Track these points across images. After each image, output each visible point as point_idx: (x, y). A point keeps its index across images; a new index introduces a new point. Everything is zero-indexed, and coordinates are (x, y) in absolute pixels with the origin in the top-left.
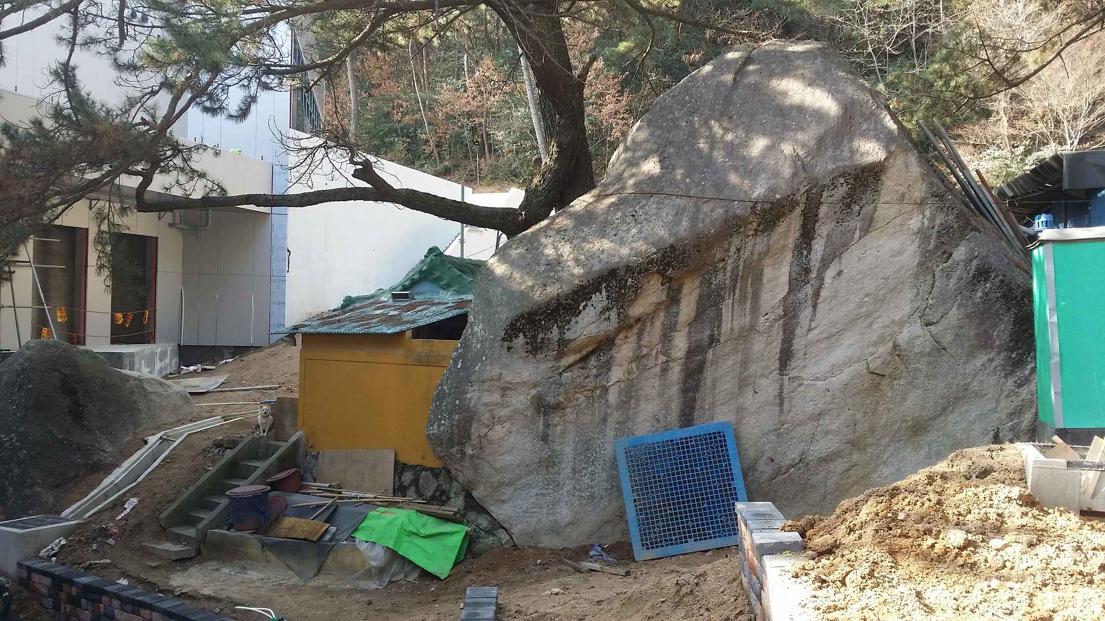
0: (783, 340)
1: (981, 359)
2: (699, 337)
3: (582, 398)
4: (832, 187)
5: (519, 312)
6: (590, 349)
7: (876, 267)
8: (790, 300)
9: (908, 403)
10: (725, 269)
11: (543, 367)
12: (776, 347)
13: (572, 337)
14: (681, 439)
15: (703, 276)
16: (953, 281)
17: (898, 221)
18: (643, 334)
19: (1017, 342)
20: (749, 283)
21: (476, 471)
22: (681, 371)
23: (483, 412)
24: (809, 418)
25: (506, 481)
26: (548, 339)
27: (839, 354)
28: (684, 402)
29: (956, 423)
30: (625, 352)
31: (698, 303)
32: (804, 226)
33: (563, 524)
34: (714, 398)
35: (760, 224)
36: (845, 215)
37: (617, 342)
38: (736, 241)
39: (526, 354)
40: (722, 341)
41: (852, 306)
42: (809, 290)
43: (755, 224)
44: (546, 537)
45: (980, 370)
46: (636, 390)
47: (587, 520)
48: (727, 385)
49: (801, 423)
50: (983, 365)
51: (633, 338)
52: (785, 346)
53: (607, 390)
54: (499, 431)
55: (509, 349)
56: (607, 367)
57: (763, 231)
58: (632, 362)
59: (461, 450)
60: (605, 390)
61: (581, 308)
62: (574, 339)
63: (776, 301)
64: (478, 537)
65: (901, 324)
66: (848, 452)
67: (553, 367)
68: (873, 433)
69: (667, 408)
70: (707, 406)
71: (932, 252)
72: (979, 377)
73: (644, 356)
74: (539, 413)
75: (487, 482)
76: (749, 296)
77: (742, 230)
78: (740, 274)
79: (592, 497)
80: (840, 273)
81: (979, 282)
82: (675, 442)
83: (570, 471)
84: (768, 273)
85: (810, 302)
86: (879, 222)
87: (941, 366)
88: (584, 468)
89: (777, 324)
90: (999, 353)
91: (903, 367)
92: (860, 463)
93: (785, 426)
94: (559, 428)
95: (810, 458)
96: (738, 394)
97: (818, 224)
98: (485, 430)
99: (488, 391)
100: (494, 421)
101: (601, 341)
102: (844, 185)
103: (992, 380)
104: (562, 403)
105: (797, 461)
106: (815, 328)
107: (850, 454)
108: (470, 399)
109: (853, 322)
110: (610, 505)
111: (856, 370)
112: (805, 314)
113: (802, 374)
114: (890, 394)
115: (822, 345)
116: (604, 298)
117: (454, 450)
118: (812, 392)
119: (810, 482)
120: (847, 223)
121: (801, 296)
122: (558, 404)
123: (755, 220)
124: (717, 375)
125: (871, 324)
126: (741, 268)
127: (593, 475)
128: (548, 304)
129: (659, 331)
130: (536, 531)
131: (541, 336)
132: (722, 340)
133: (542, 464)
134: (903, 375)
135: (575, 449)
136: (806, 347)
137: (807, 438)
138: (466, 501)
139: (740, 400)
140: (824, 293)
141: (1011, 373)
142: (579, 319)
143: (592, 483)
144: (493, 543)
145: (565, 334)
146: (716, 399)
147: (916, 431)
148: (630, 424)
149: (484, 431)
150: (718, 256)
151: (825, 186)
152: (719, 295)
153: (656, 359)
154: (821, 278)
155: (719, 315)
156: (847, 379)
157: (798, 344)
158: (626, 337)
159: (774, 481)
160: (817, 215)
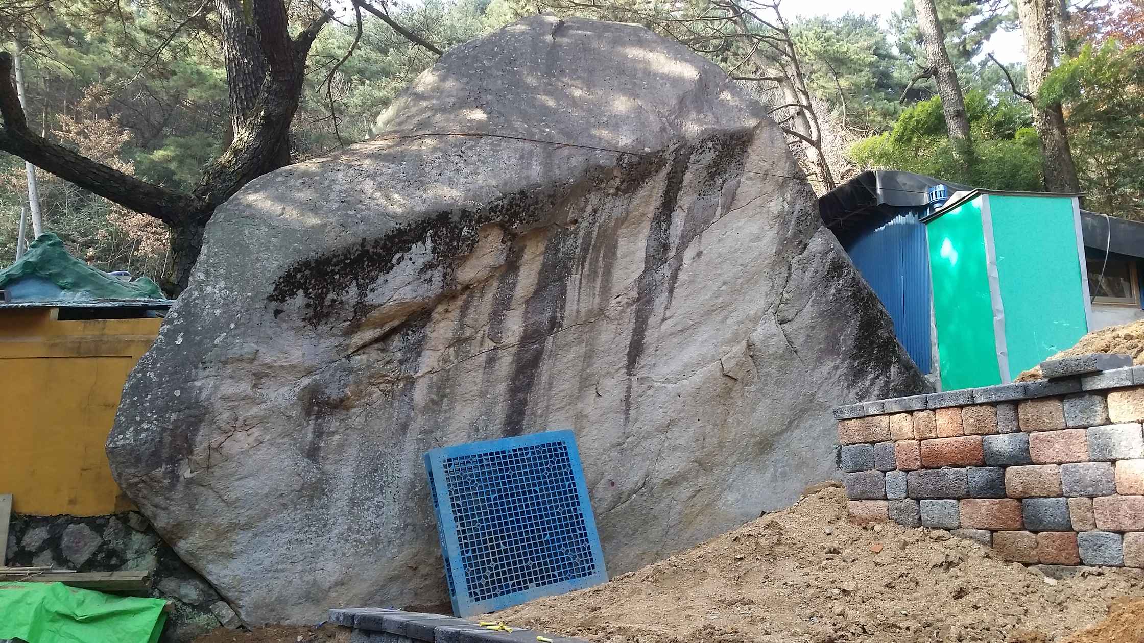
0: (635, 330)
1: (828, 366)
2: (537, 318)
3: (377, 394)
4: (701, 151)
5: (303, 258)
6: (396, 323)
7: (736, 251)
8: (646, 281)
9: (757, 415)
10: (576, 233)
11: (325, 344)
12: (626, 340)
13: (377, 301)
14: (515, 450)
15: (550, 240)
16: (809, 274)
17: (758, 202)
18: (468, 308)
19: (860, 349)
20: (601, 255)
21: (192, 507)
22: (512, 363)
23: (221, 410)
24: (657, 430)
25: (242, 522)
26: (342, 302)
27: (691, 353)
28: (512, 406)
29: (801, 439)
30: (442, 331)
31: (540, 273)
32: (666, 193)
33: (327, 586)
34: (549, 400)
35: (624, 181)
36: (708, 187)
37: (435, 316)
38: (594, 199)
39: (303, 324)
40: (565, 327)
41: (709, 295)
42: (666, 270)
43: (618, 180)
44: (296, 610)
45: (826, 379)
46: (452, 386)
47: (365, 576)
48: (565, 385)
49: (648, 436)
50: (829, 373)
51: (455, 314)
52: (635, 338)
53: (413, 383)
54: (242, 441)
55: (277, 313)
56: (417, 350)
57: (625, 192)
58: (449, 347)
59: (173, 471)
60: (411, 382)
61: (394, 261)
62: (380, 305)
63: (631, 280)
64: (182, 616)
65: (756, 320)
66: (694, 473)
67: (340, 345)
68: (722, 450)
69: (489, 413)
70: (540, 412)
71: (789, 241)
72: (825, 387)
73: (466, 340)
74: (308, 414)
75: (208, 525)
76: (600, 271)
77: (603, 185)
78: (593, 242)
79: (376, 541)
80: (699, 254)
81: (833, 277)
82: (507, 454)
83: (346, 503)
84: (623, 246)
85: (666, 286)
86: (741, 201)
87: (792, 371)
88: (367, 499)
89: (629, 310)
90: (844, 360)
91: (755, 370)
92: (706, 487)
93: (629, 440)
94: (337, 437)
95: (654, 481)
96: (577, 398)
97: (681, 193)
98: (221, 438)
99: (231, 377)
100: (237, 425)
101: (414, 312)
102: (712, 151)
103: (836, 391)
104: (348, 398)
105: (640, 484)
106: (670, 318)
107: (696, 477)
108: (200, 389)
109: (708, 313)
110: (399, 552)
111: (710, 371)
112: (660, 300)
113: (651, 375)
114: (740, 404)
115: (675, 340)
116: (429, 251)
117: (159, 472)
118: (662, 398)
119: (652, 512)
120: (709, 197)
121: (658, 277)
122: (342, 400)
123: (620, 176)
124: (555, 371)
125: (726, 318)
126: (595, 235)
127: (380, 507)
128: (348, 251)
129: (489, 306)
130: (281, 600)
131: (331, 296)
132: (566, 323)
133: (304, 492)
134: (754, 381)
135: (356, 470)
136: (658, 340)
137: (653, 455)
138: (159, 562)
139: (580, 405)
140: (682, 276)
141: (853, 384)
142: (390, 276)
143: (378, 521)
144: (208, 624)
145: (366, 296)
146: (552, 403)
147: (762, 448)
148: (438, 434)
149: (217, 439)
150: (571, 216)
151: (693, 148)
152: (565, 267)
153: (482, 345)
154: (679, 258)
155: (563, 293)
156: (700, 382)
157: (650, 336)
158: (447, 311)
159: (612, 511)
160: (681, 182)
